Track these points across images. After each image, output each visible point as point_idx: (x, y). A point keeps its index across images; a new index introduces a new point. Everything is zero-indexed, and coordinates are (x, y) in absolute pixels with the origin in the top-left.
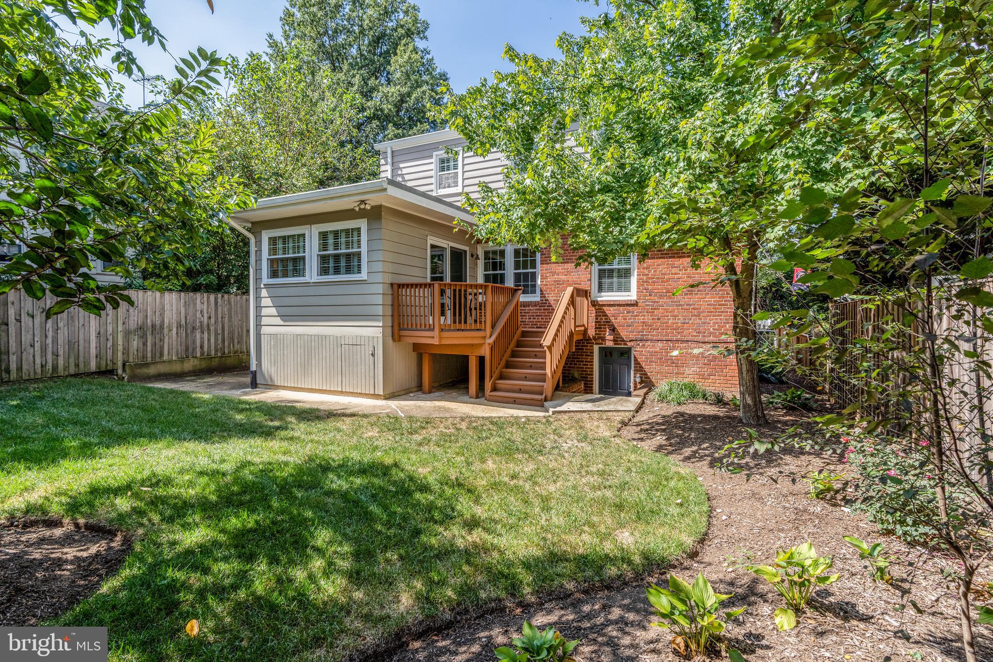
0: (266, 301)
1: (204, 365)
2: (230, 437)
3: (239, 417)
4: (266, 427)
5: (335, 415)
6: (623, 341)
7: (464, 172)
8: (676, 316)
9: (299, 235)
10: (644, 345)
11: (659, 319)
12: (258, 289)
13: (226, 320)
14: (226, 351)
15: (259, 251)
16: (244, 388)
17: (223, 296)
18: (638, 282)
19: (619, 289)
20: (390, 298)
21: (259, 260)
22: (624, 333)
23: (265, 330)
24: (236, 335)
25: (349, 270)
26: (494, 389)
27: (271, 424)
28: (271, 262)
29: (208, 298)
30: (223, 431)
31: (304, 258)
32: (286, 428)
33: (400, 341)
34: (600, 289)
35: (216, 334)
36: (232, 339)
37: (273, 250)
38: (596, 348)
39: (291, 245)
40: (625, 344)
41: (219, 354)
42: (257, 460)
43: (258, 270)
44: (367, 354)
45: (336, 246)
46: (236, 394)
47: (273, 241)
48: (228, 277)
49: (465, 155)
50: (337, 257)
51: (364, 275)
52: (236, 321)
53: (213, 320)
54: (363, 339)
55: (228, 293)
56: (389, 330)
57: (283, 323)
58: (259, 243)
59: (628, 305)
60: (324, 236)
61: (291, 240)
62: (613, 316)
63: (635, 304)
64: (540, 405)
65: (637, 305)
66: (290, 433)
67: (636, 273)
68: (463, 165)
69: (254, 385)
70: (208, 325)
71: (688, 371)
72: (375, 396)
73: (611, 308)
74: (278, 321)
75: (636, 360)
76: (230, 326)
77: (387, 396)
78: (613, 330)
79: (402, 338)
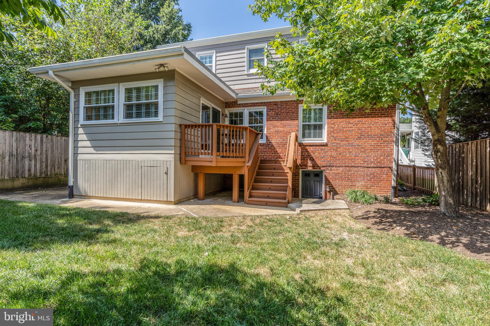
0: (82, 137)
1: (31, 183)
2: (53, 242)
3: (61, 222)
4: (87, 230)
5: (143, 217)
6: (319, 166)
7: (216, 65)
8: (351, 152)
9: (109, 91)
10: (331, 169)
11: (340, 154)
12: (76, 128)
13: (49, 152)
14: (49, 174)
15: (77, 102)
16: (63, 198)
17: (47, 136)
18: (328, 132)
19: (315, 137)
20: (179, 134)
21: (77, 108)
22: (319, 162)
23: (80, 157)
24: (57, 163)
25: (148, 115)
26: (250, 196)
27: (91, 227)
28: (87, 109)
29: (36, 137)
30: (45, 236)
31: (113, 107)
32: (107, 231)
33: (185, 164)
34: (304, 136)
35: (41, 162)
36: (53, 166)
37: (88, 101)
38: (301, 171)
39: (103, 97)
40: (319, 169)
41: (43, 176)
42: (85, 270)
43: (76, 115)
44: (162, 173)
45: (138, 98)
46: (57, 203)
47: (88, 94)
48: (51, 124)
49: (217, 55)
50: (139, 106)
51: (160, 118)
52: (57, 153)
53: (39, 152)
54: (158, 162)
55: (51, 134)
56: (178, 156)
57: (95, 152)
58: (77, 96)
59: (321, 145)
60: (129, 91)
61: (103, 94)
62: (312, 152)
63: (326, 145)
64: (285, 206)
65: (327, 146)
66: (112, 236)
67: (326, 127)
68: (216, 61)
69: (71, 196)
70: (35, 156)
71: (358, 184)
72: (168, 202)
73: (311, 148)
74: (92, 150)
75: (326, 178)
76: (52, 157)
77: (176, 202)
78: (312, 160)
79: (187, 162)
